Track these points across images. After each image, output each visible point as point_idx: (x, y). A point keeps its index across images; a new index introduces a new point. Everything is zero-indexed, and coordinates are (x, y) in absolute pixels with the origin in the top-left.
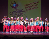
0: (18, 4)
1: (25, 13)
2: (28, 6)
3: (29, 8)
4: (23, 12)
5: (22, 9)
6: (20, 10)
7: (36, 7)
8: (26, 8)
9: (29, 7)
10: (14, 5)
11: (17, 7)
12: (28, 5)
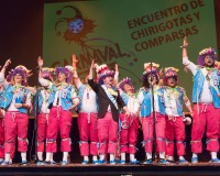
0: (91, 22)
1: (131, 64)
2: (146, 26)
3: (152, 37)
4: (121, 55)
5: (117, 45)
6: (103, 50)
7: (189, 26)
8: (136, 35)
9: (151, 30)
10: (75, 24)
11: (89, 35)
12: (145, 20)
